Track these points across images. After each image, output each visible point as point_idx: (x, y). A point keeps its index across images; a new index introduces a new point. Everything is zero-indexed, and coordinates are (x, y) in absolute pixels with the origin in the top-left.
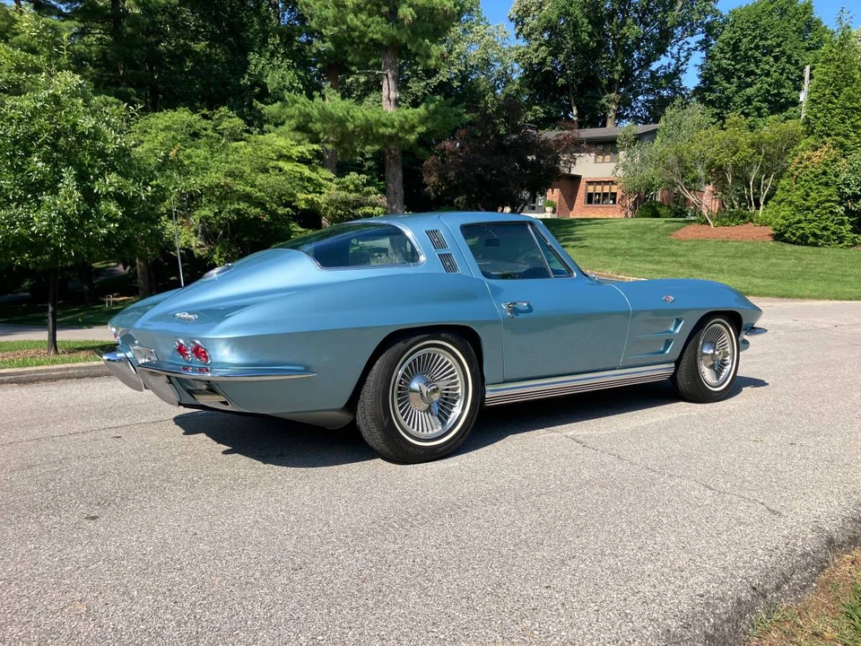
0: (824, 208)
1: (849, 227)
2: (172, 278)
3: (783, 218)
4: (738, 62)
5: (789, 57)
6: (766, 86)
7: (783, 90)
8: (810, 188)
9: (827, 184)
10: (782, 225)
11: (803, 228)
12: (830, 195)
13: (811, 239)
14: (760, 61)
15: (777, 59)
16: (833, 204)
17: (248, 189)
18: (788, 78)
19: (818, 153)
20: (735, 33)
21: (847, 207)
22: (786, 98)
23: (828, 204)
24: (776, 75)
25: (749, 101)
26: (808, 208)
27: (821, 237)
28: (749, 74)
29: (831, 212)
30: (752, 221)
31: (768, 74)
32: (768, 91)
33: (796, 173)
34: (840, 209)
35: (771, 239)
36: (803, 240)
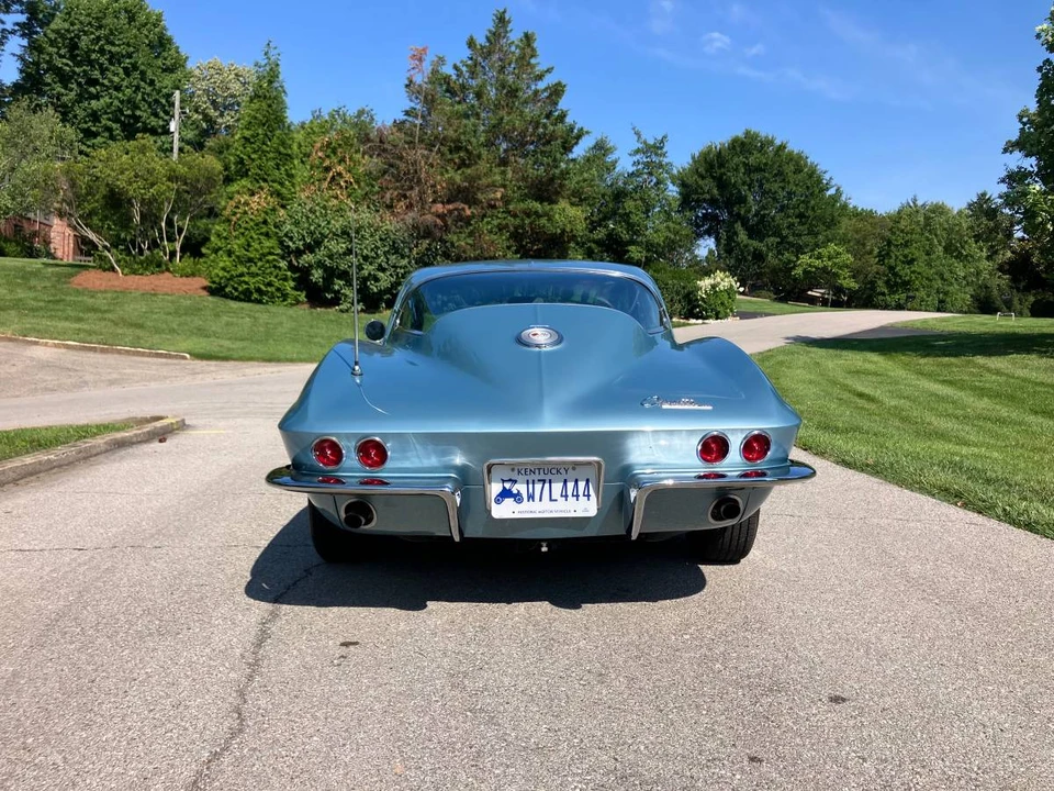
0: (268, 261)
1: (292, 284)
3: (223, 269)
4: (79, 64)
5: (143, 73)
6: (116, 103)
7: (138, 113)
8: (251, 238)
9: (267, 235)
10: (221, 278)
11: (247, 283)
12: (273, 248)
13: (255, 296)
14: (107, 69)
15: (127, 72)
16: (275, 257)
18: (144, 99)
19: (256, 198)
20: (72, 24)
21: (290, 262)
22: (144, 123)
23: (271, 258)
24: (128, 92)
25: (95, 116)
26: (250, 260)
27: (266, 293)
28: (94, 82)
29: (275, 267)
30: (168, 270)
31: (118, 88)
32: (121, 111)
33: (234, 219)
34: (283, 264)
35: (205, 293)
36: (246, 296)
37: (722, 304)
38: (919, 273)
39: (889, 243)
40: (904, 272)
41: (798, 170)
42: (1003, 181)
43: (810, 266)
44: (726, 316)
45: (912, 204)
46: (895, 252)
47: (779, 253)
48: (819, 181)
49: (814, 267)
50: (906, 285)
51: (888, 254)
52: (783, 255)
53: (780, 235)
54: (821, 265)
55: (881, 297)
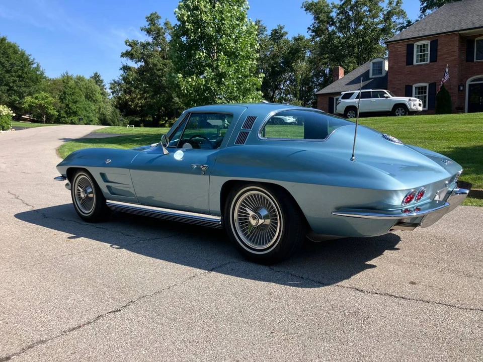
37: (5, 122)
38: (80, 108)
39: (65, 93)
40: (73, 107)
41: (16, 52)
42: (121, 69)
43: (33, 103)
44: (8, 129)
45: (66, 75)
46: (68, 97)
47: (9, 95)
48: (28, 60)
49: (35, 103)
50: (75, 113)
51: (64, 98)
52: (11, 96)
53: (9, 86)
54: (38, 103)
55: (63, 119)
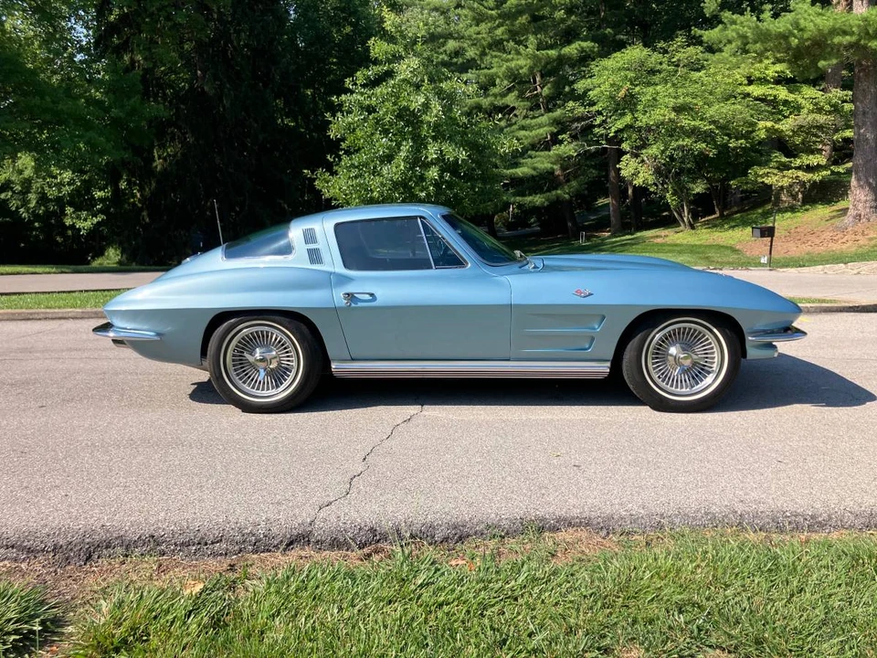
2: (664, 214)
17: (697, 123)
